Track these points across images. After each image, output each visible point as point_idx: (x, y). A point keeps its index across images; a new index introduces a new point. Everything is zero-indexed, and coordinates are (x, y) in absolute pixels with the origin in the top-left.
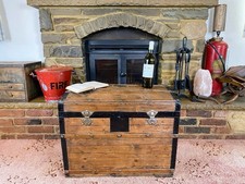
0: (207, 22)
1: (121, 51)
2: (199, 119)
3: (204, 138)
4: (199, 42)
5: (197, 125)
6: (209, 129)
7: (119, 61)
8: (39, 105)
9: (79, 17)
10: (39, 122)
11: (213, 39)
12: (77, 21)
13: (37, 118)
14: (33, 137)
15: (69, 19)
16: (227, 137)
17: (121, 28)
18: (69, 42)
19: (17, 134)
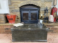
0: (52, 3)
2: (50, 28)
3: (52, 33)
4: (50, 8)
6: (53, 30)
7: (29, 13)
8: (8, 24)
11: (54, 7)
12: (18, 3)
13: (7, 28)
14: (6, 33)
15: (16, 2)
18: (16, 8)
19: (2, 32)
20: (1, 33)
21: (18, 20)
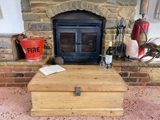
0: (136, 8)
1: (78, 27)
2: (129, 73)
3: (133, 85)
5: (128, 77)
6: (136, 79)
7: (76, 34)
8: (22, 63)
9: (49, 3)
10: (22, 75)
12: (47, 5)
13: (20, 72)
14: (18, 86)
15: (42, 4)
16: (147, 85)
17: (78, 11)
18: (42, 20)
19: (7, 83)
20: (4, 86)
21: (48, 51)
